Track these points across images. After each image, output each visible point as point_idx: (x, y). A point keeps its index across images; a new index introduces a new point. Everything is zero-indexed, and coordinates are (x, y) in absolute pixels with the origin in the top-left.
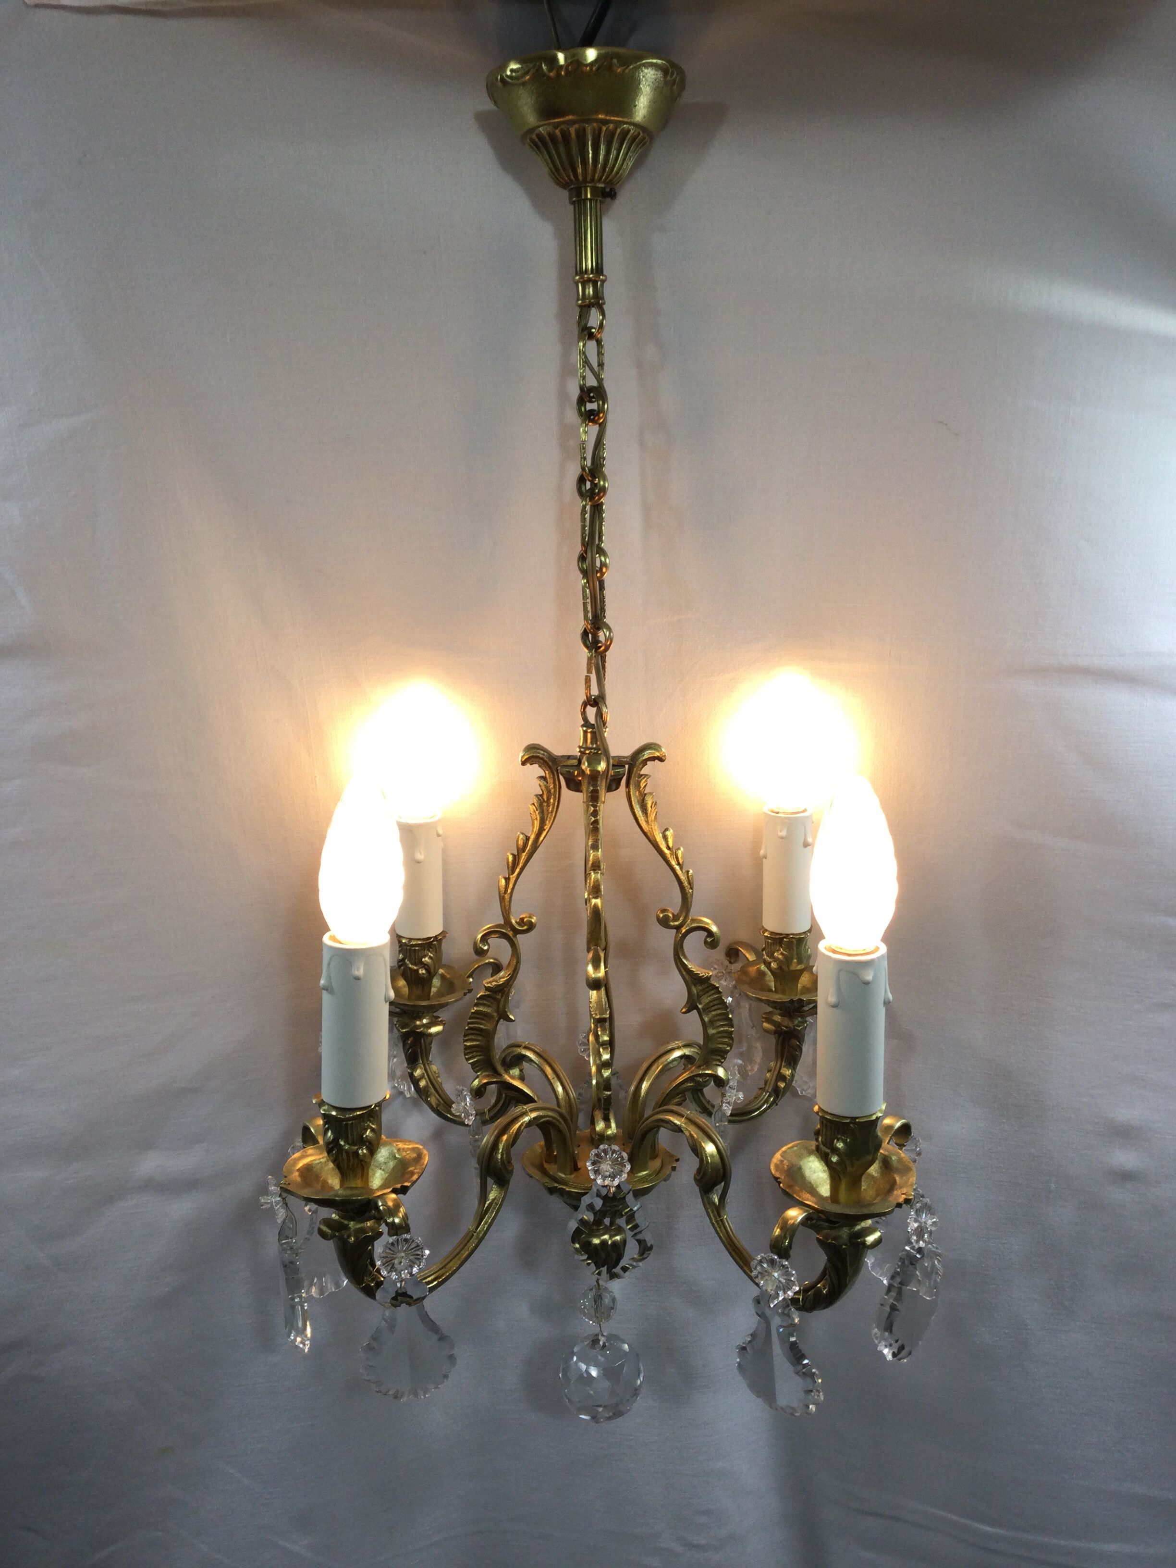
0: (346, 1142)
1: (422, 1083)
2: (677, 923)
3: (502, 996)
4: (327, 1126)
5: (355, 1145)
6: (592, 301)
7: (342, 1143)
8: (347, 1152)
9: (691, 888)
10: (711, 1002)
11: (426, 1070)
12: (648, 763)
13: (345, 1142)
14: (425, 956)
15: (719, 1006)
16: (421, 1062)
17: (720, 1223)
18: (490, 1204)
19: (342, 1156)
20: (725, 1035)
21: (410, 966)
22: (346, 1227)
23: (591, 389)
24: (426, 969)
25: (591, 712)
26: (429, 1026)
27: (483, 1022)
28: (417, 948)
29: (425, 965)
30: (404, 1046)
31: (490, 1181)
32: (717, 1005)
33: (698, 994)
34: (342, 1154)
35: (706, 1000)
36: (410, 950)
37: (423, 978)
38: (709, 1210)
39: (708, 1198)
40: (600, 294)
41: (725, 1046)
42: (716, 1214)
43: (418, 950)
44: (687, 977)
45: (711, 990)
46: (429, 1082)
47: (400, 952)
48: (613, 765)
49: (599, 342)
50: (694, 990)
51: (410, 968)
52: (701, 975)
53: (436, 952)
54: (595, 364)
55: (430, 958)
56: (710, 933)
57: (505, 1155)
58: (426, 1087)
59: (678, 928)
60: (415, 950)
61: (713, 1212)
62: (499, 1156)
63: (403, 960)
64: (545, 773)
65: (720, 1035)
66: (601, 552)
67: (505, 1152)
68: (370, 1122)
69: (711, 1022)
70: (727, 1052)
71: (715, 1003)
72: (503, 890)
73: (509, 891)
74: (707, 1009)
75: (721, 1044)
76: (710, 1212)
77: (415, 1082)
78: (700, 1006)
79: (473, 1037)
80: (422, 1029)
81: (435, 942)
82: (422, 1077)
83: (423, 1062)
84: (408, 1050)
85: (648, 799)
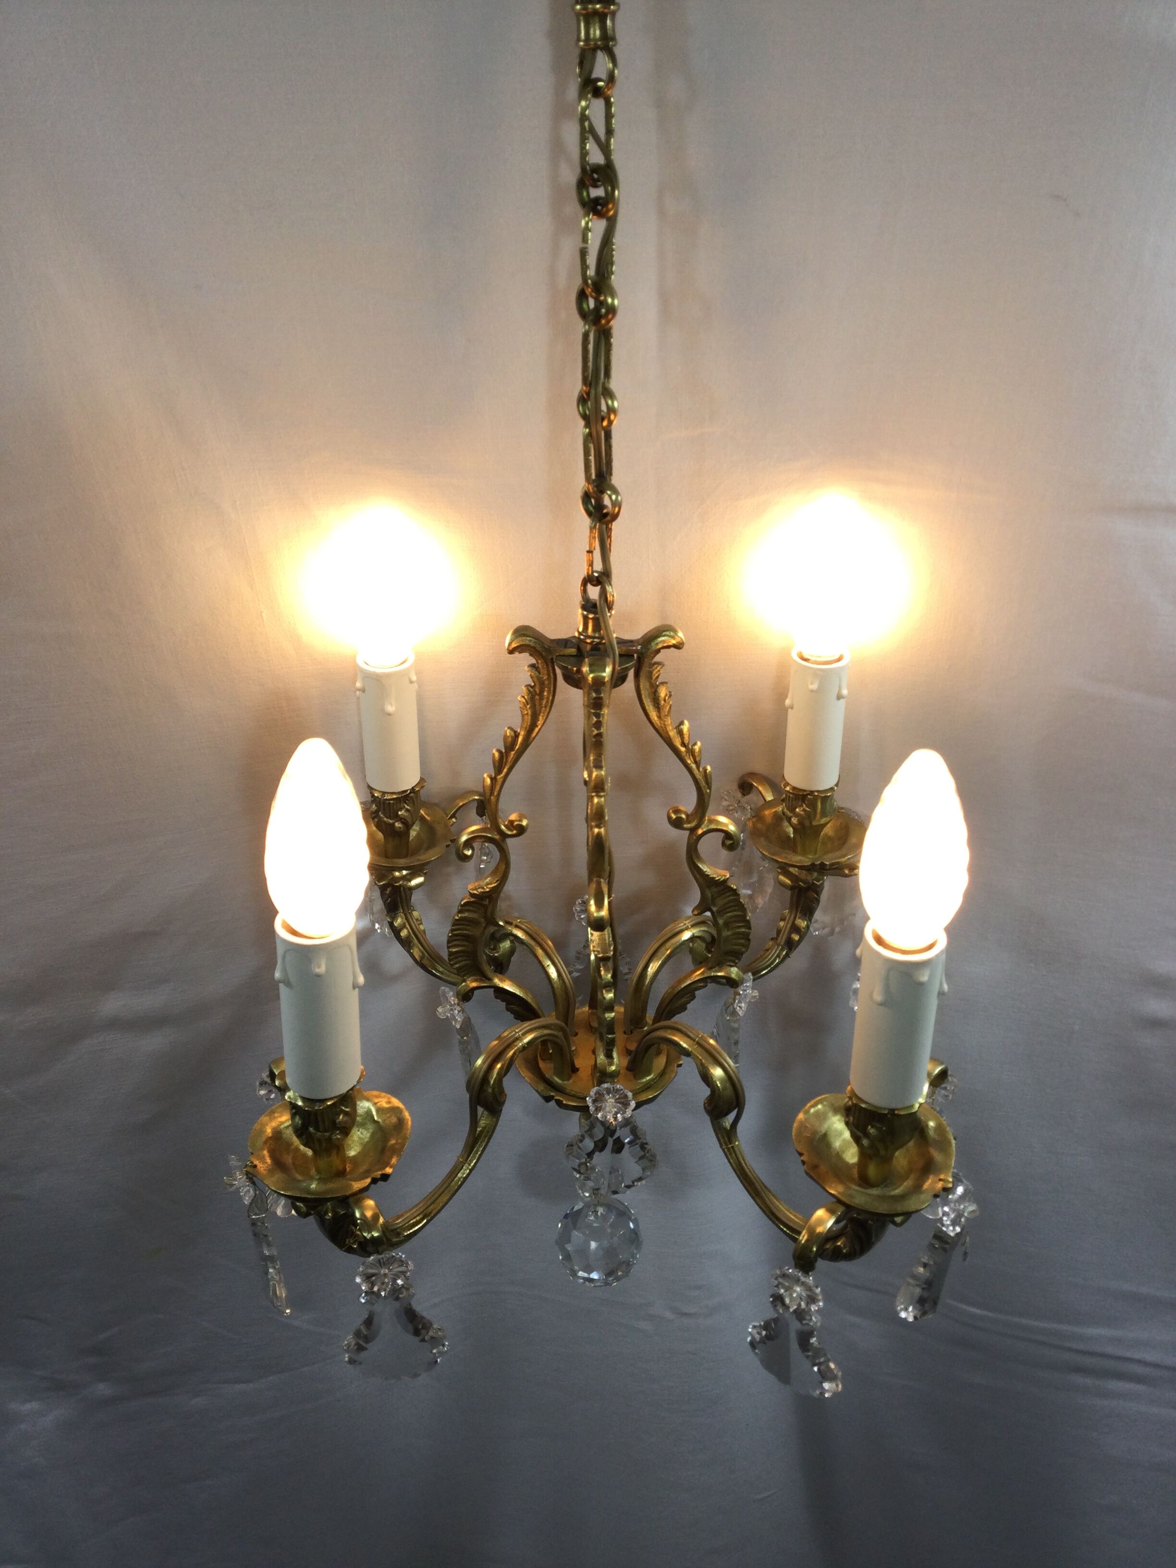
0: (317, 1129)
1: (404, 933)
2: (691, 825)
3: (490, 903)
5: (326, 1132)
6: (599, 43)
7: (312, 1129)
8: (318, 1139)
9: (709, 788)
10: (726, 904)
11: (407, 919)
12: (662, 650)
13: (315, 1129)
14: (401, 810)
15: (736, 908)
16: (402, 911)
17: (731, 1150)
18: (481, 1132)
19: (313, 1139)
20: (741, 936)
21: (385, 819)
23: (596, 169)
24: (403, 823)
25: (594, 592)
26: (409, 878)
27: (469, 928)
28: (392, 802)
29: (401, 818)
31: (480, 1110)
32: (733, 906)
33: (712, 897)
34: (312, 1137)
35: (721, 902)
36: (384, 802)
37: (400, 830)
38: (720, 1135)
39: (719, 1124)
40: (610, 33)
41: (740, 947)
42: (727, 1140)
44: (701, 880)
45: (727, 892)
46: (410, 931)
47: (372, 802)
48: (621, 655)
49: (608, 104)
50: (709, 894)
51: (385, 822)
52: (717, 879)
53: (414, 804)
54: (600, 131)
55: (407, 810)
56: (728, 835)
57: (496, 1090)
58: (409, 936)
59: (693, 830)
60: (390, 803)
61: (723, 1137)
62: (490, 1090)
63: (376, 812)
64: (537, 661)
65: (735, 937)
66: (608, 394)
67: (496, 1086)
68: (343, 1107)
69: (727, 924)
70: (742, 954)
71: (732, 904)
72: (488, 791)
73: (496, 793)
74: (721, 912)
75: (736, 945)
76: (721, 1138)
77: (396, 931)
78: (714, 908)
79: (458, 942)
80: (401, 883)
81: (412, 795)
82: (404, 926)
83: (404, 912)
84: (387, 899)
85: (661, 691)
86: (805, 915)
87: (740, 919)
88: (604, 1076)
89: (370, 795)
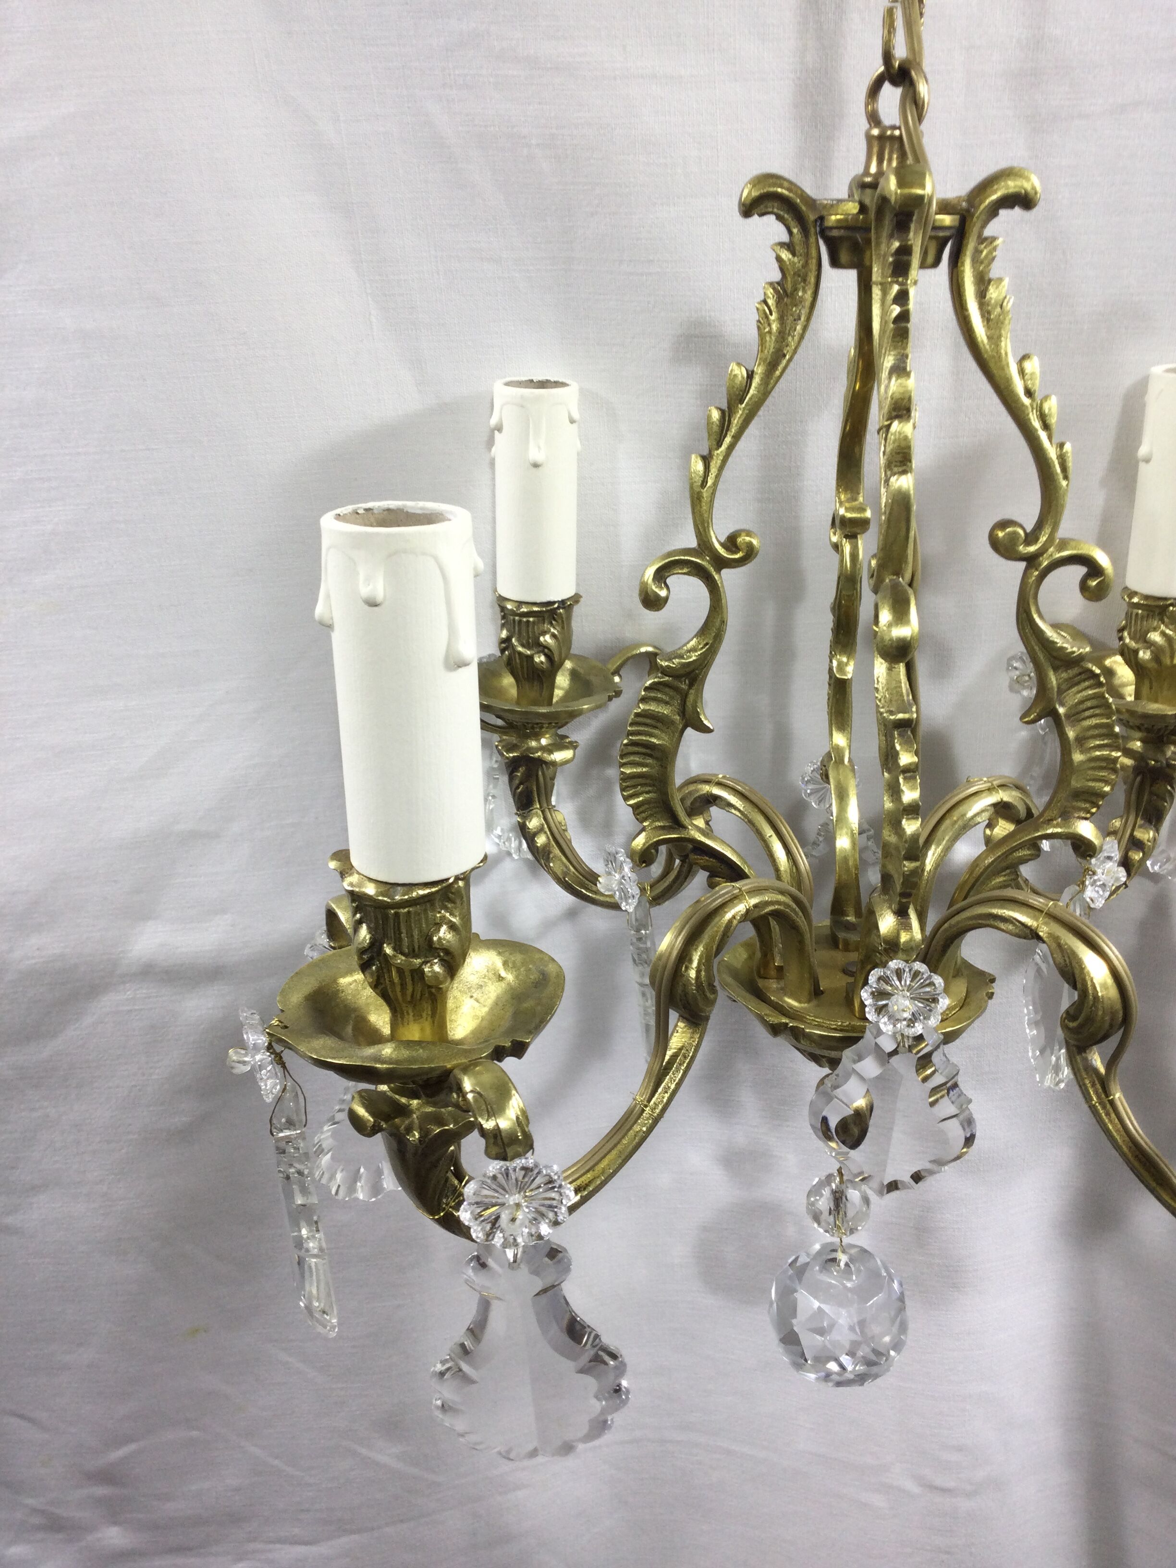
0: (397, 949)
1: (541, 840)
2: (1032, 549)
3: (691, 685)
4: (358, 916)
5: (416, 956)
7: (388, 950)
8: (400, 971)
9: (1066, 477)
10: (1081, 702)
11: (545, 819)
12: (1001, 210)
13: (394, 949)
14: (544, 633)
16: (538, 806)
17: (1108, 1106)
18: (674, 1057)
19: (391, 976)
20: (1104, 764)
21: (520, 649)
22: (403, 1111)
24: (546, 655)
26: (549, 749)
27: (656, 731)
28: (531, 619)
29: (545, 647)
30: (511, 779)
31: (673, 1015)
32: (1092, 707)
33: (1059, 688)
34: (390, 971)
35: (1074, 696)
36: (520, 621)
37: (543, 671)
38: (1080, 1079)
39: (1086, 1060)
41: (1102, 784)
42: (1100, 1090)
43: (534, 622)
44: (1039, 653)
45: (1084, 680)
46: (551, 838)
47: (503, 626)
50: (1053, 679)
51: (520, 653)
52: (1069, 650)
53: (563, 628)
55: (554, 636)
56: (1096, 570)
57: (703, 973)
58: (546, 846)
59: (1031, 560)
60: (528, 622)
61: (1093, 1085)
62: (693, 974)
63: (507, 640)
64: (790, 233)
65: (1093, 764)
67: (703, 968)
68: (447, 909)
69: (1081, 740)
70: (1104, 794)
71: (1089, 704)
72: (699, 480)
73: (710, 482)
74: (1075, 715)
75: (1093, 779)
76: (1089, 1086)
77: (529, 837)
78: (1061, 710)
79: (637, 759)
80: (539, 754)
81: (561, 611)
82: (541, 830)
83: (541, 807)
84: (518, 788)
85: (993, 293)
86: (1150, 821)
87: (1104, 731)
88: (892, 947)
89: (498, 609)
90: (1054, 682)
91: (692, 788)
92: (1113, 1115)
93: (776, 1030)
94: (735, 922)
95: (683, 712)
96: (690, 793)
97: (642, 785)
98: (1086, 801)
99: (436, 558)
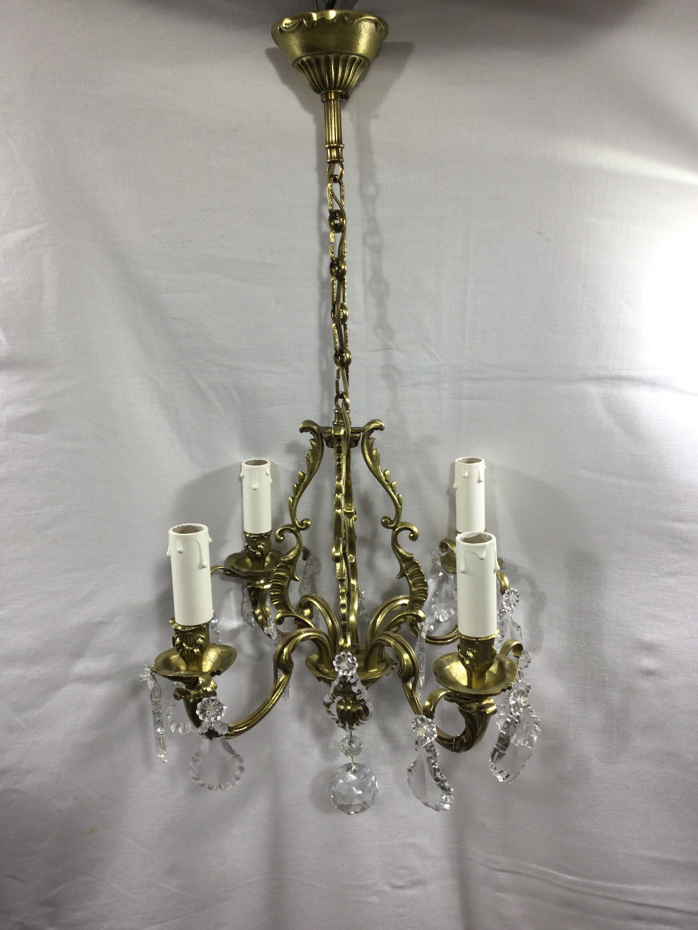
0: (187, 644)
1: (260, 618)
2: (392, 526)
3: (292, 567)
4: (177, 635)
5: (192, 647)
6: (336, 159)
7: (184, 645)
8: (187, 650)
9: (400, 505)
10: (413, 572)
11: (262, 610)
14: (260, 544)
15: (419, 575)
17: (413, 700)
18: (280, 684)
19: (185, 652)
20: (423, 591)
21: (252, 550)
22: (189, 693)
23: (337, 211)
24: (261, 552)
25: (340, 401)
26: (263, 585)
27: (281, 581)
28: (255, 540)
29: (260, 549)
30: (250, 595)
31: (280, 671)
32: (417, 574)
33: (406, 567)
34: (184, 651)
35: (411, 571)
36: (251, 540)
37: (259, 557)
38: (407, 692)
39: (406, 685)
40: (340, 155)
41: (422, 598)
42: (411, 695)
43: (256, 540)
44: (399, 557)
46: (264, 617)
47: (246, 541)
48: (354, 432)
49: (341, 184)
51: (251, 551)
52: (407, 556)
54: (339, 198)
56: (412, 532)
58: (262, 620)
59: (394, 528)
61: (409, 693)
63: (247, 546)
64: (314, 437)
65: (419, 592)
66: (344, 308)
68: (201, 633)
69: (414, 584)
70: (424, 602)
71: (416, 572)
72: (292, 505)
73: (294, 505)
74: (411, 577)
75: (420, 597)
77: (256, 617)
78: (407, 574)
80: (259, 586)
82: (260, 614)
83: (260, 605)
84: (252, 599)
85: (374, 452)
87: (422, 581)
88: (342, 648)
89: (244, 536)
90: (404, 566)
91: (304, 599)
92: (414, 703)
93: (319, 679)
94: (299, 641)
95: (289, 575)
96: (303, 601)
97: (278, 598)
98: (419, 604)
99: (197, 541)
